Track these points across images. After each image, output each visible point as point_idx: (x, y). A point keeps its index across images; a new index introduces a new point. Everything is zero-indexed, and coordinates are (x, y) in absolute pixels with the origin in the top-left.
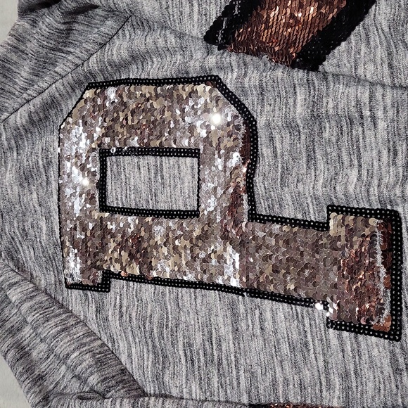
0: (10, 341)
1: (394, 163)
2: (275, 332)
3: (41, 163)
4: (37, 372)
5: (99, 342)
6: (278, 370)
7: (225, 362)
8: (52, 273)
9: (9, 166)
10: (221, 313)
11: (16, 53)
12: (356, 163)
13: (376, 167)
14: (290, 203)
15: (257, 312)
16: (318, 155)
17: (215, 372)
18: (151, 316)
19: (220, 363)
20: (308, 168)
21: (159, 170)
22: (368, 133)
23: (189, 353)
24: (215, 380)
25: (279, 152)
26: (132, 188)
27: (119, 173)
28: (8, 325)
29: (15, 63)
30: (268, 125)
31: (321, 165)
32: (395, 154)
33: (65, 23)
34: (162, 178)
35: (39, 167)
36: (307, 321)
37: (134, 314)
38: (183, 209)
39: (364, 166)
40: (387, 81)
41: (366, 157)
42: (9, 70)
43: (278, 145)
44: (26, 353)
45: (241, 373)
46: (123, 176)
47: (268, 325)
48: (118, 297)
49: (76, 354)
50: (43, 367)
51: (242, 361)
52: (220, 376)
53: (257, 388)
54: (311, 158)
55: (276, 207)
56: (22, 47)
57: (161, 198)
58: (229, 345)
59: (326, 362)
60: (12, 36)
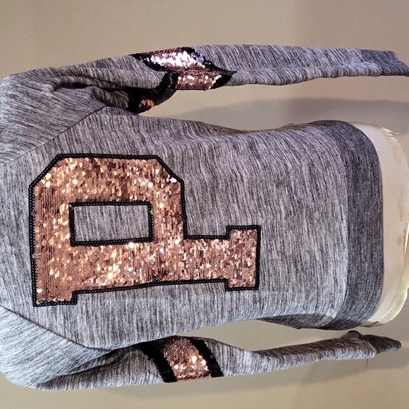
1: (253, 199)
3: (12, 213)
8: (20, 297)
12: (236, 200)
13: (245, 202)
16: (217, 198)
18: (112, 312)
20: (213, 205)
21: (118, 214)
23: (140, 324)
25: (196, 198)
26: (97, 228)
27: (85, 218)
31: (219, 203)
32: (253, 194)
34: (121, 219)
35: (11, 216)
37: (99, 314)
39: (240, 201)
41: (240, 197)
46: (88, 220)
48: (84, 307)
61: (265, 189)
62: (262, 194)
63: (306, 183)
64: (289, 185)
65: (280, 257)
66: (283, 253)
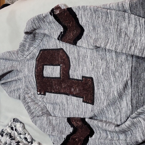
0: (27, 105)
2: (74, 103)
4: (32, 112)
5: (43, 105)
6: (75, 111)
7: (65, 109)
9: (26, 67)
10: (64, 99)
11: (25, 42)
12: (86, 66)
13: (89, 66)
14: (76, 75)
15: (71, 99)
17: (63, 111)
19: (65, 110)
22: (87, 59)
24: (63, 113)
28: (27, 102)
29: (26, 44)
30: (71, 58)
31: (80, 67)
33: (33, 35)
36: (79, 101)
38: (58, 77)
40: (87, 47)
41: (87, 64)
42: (25, 46)
43: (74, 63)
44: (30, 108)
45: (68, 112)
47: (73, 102)
49: (38, 107)
50: (33, 110)
51: (68, 110)
52: (64, 112)
53: (71, 115)
54: (79, 65)
55: (73, 76)
56: (26, 40)
57: (53, 75)
58: (66, 106)
59: (82, 110)
60: (24, 38)
61: (97, 61)
62: (95, 63)
63: (114, 59)
64: (106, 60)
65: (103, 93)
66: (104, 91)
